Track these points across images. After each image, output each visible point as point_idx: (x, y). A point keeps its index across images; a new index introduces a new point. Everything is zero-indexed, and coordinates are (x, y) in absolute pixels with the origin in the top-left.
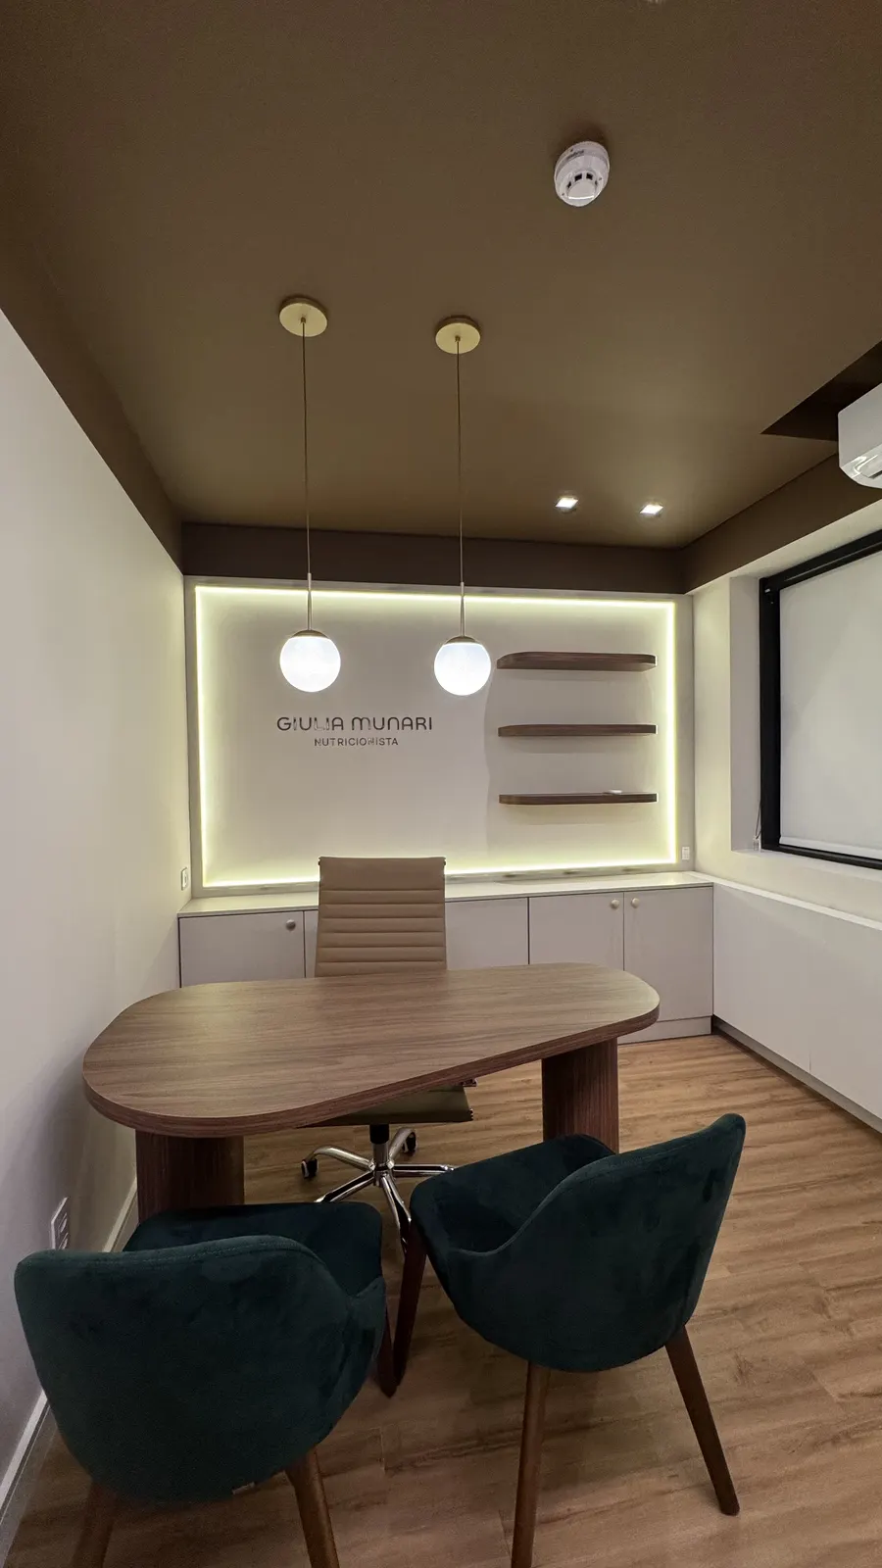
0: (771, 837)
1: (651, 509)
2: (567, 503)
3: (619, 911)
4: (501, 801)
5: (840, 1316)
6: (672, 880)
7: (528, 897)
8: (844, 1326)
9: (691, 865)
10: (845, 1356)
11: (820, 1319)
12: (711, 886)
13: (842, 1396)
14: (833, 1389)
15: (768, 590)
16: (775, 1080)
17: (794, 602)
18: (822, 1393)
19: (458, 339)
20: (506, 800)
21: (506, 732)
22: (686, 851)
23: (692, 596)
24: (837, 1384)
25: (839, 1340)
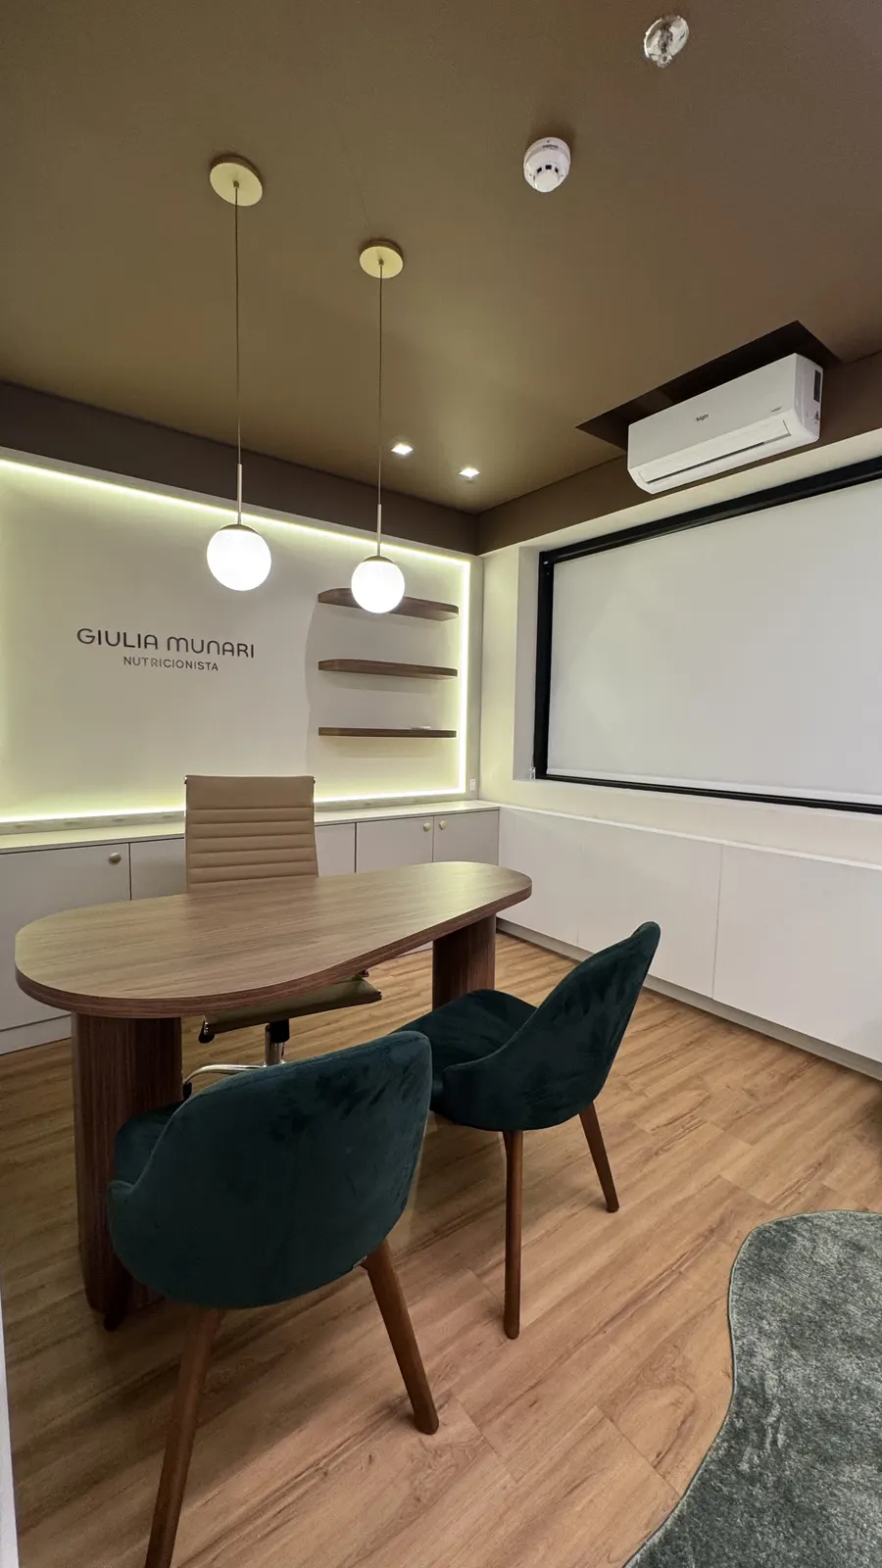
0: (541, 772)
1: (470, 472)
2: (402, 449)
3: (430, 832)
4: (320, 734)
5: (636, 1088)
6: (462, 806)
7: (356, 822)
8: (641, 1093)
9: (476, 795)
10: (646, 1109)
11: (626, 1094)
12: (498, 810)
13: (653, 1130)
14: (648, 1128)
15: (546, 563)
17: (566, 574)
18: (642, 1131)
19: (381, 263)
20: (323, 732)
21: (324, 666)
22: (473, 783)
23: (483, 558)
24: (648, 1125)
25: (641, 1101)
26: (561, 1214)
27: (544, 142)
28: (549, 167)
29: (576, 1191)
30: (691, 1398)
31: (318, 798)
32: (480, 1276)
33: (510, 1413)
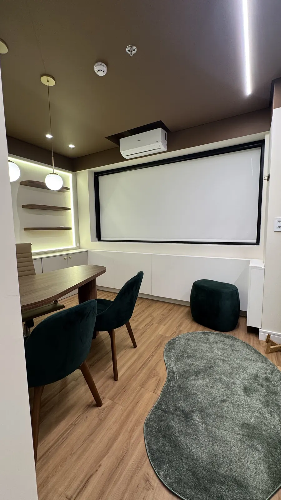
0: (99, 239)
1: (71, 146)
2: (49, 136)
3: (67, 260)
4: (24, 230)
5: (136, 320)
6: (75, 251)
7: (41, 258)
8: (138, 321)
9: (79, 247)
10: (139, 324)
11: (134, 322)
12: (87, 251)
14: (141, 328)
15: (96, 176)
16: (107, 293)
17: (102, 179)
18: (139, 329)
20: (25, 229)
21: (23, 207)
22: (78, 244)
23: (76, 173)
24: (140, 327)
25: (138, 322)
26: (122, 352)
27: (100, 63)
28: (101, 70)
29: (125, 346)
30: (159, 377)
31: (33, 251)
32: (105, 371)
33: (119, 395)
